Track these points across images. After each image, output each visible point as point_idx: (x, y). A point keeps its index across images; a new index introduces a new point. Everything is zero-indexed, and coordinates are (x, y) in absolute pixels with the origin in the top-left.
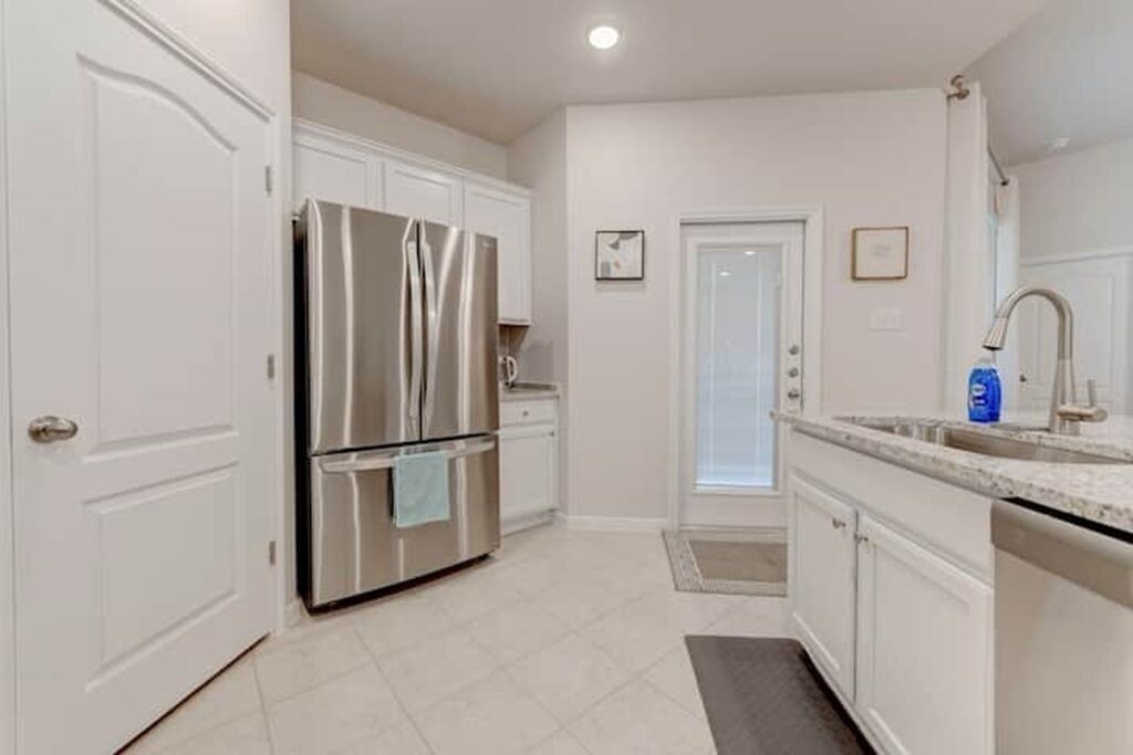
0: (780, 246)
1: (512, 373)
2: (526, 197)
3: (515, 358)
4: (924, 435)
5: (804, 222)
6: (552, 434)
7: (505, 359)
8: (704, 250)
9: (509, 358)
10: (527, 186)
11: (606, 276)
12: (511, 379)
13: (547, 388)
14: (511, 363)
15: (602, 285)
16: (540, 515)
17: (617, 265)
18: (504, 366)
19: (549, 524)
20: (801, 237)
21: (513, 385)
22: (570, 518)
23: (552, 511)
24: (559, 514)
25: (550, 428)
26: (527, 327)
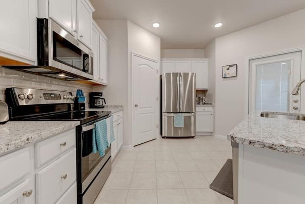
0: (290, 60)
1: (204, 100)
2: (207, 60)
3: (205, 97)
4: (296, 118)
5: (301, 51)
6: (212, 115)
7: (202, 97)
8: (258, 66)
9: (203, 97)
10: (207, 58)
11: (225, 77)
12: (204, 102)
13: (211, 104)
14: (204, 98)
15: (225, 79)
16: (209, 133)
17: (229, 74)
18: (202, 99)
19: (211, 135)
20: (300, 56)
21: (204, 103)
22: (216, 135)
23: (212, 133)
24: (213, 133)
25: (211, 113)
26: (207, 90)
